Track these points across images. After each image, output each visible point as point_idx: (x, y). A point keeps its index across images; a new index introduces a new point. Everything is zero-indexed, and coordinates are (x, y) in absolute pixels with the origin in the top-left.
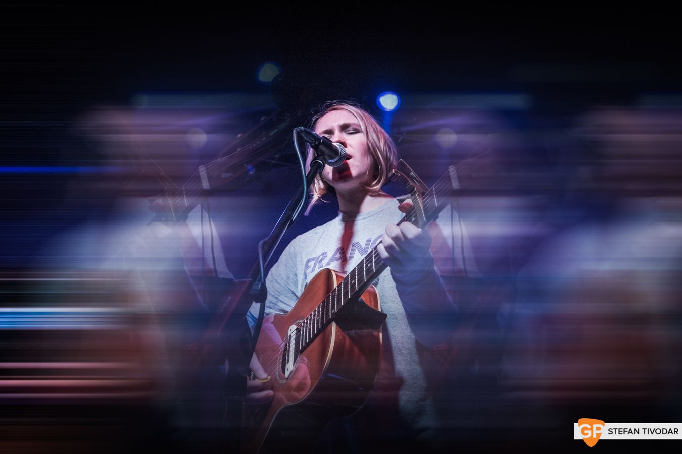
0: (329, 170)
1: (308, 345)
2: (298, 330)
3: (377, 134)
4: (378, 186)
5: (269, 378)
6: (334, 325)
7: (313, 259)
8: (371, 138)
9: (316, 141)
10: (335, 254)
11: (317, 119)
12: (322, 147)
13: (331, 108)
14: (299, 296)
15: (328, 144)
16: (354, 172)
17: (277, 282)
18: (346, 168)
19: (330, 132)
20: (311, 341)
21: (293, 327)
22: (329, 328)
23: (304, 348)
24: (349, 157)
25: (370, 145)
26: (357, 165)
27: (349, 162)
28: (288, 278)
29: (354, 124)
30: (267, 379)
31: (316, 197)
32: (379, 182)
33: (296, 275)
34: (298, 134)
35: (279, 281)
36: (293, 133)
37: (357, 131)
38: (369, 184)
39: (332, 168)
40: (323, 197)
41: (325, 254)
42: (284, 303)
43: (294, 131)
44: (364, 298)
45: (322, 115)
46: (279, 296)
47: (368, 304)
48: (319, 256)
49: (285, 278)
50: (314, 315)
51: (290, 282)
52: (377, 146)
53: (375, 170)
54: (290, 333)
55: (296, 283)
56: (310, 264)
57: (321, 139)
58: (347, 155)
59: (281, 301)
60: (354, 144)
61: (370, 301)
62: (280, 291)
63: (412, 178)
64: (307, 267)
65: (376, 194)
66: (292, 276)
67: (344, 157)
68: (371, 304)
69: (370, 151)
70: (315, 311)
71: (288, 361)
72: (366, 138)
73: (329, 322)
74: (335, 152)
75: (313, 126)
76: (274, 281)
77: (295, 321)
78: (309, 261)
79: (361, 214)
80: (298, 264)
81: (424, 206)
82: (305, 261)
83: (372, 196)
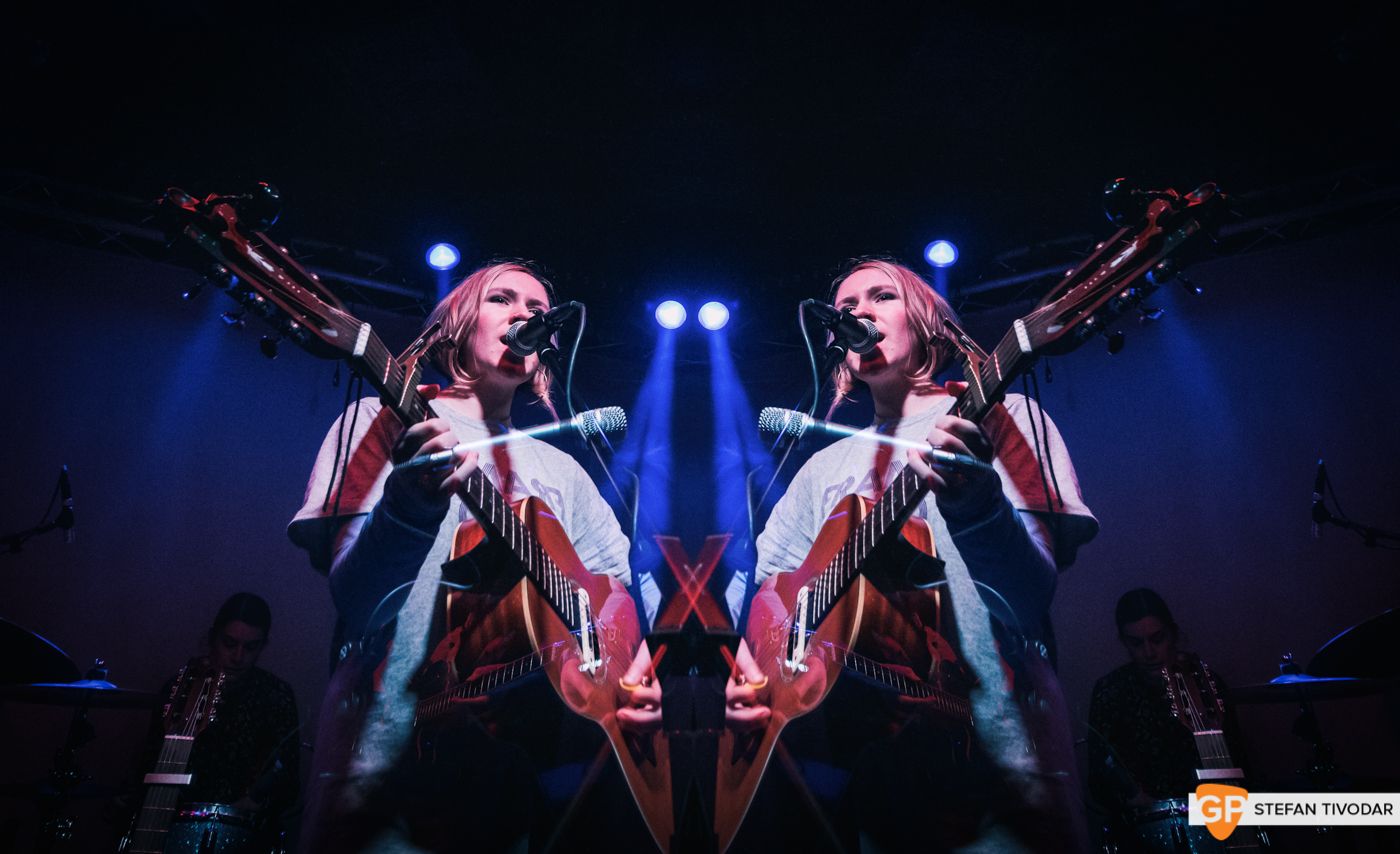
0: (854, 359)
1: (824, 615)
2: (811, 595)
3: (921, 300)
4: (926, 376)
5: (766, 679)
6: (862, 579)
7: (835, 487)
8: (912, 307)
9: (833, 317)
10: (866, 479)
11: (840, 282)
12: (842, 326)
13: (856, 267)
14: (814, 541)
15: (852, 321)
16: (890, 357)
17: (784, 523)
18: (879, 353)
19: (853, 301)
20: (829, 608)
21: (804, 591)
22: (855, 584)
23: (819, 621)
24: (881, 337)
25: (910, 315)
26: (892, 349)
27: (881, 345)
28: (801, 518)
29: (888, 287)
30: (763, 682)
31: (840, 394)
32: (927, 368)
33: (812, 512)
34: (806, 310)
35: (787, 523)
36: (798, 308)
37: (891, 297)
38: (911, 373)
39: (859, 355)
40: (849, 394)
41: (851, 480)
42: (794, 556)
43: (801, 306)
44: (906, 534)
45: (846, 277)
46: (788, 545)
47: (916, 546)
48: (843, 484)
49: (795, 517)
50: (834, 567)
51: (803, 524)
52: (923, 319)
53: (920, 351)
54: (799, 598)
55: (812, 526)
56: (829, 495)
57: (840, 314)
58: (880, 334)
59: (790, 553)
60: (887, 318)
61: (919, 542)
62: (789, 538)
63: (963, 343)
64: (826, 499)
65: (923, 392)
66: (806, 514)
67: (876, 338)
68: (920, 546)
69: (912, 324)
70: (834, 560)
71: (796, 644)
72: (904, 304)
73: (855, 576)
74: (863, 331)
75: (831, 297)
76: (780, 523)
77: (807, 580)
78: (828, 490)
79: (904, 418)
80: (813, 494)
81: (983, 383)
82: (823, 490)
83: (918, 394)
